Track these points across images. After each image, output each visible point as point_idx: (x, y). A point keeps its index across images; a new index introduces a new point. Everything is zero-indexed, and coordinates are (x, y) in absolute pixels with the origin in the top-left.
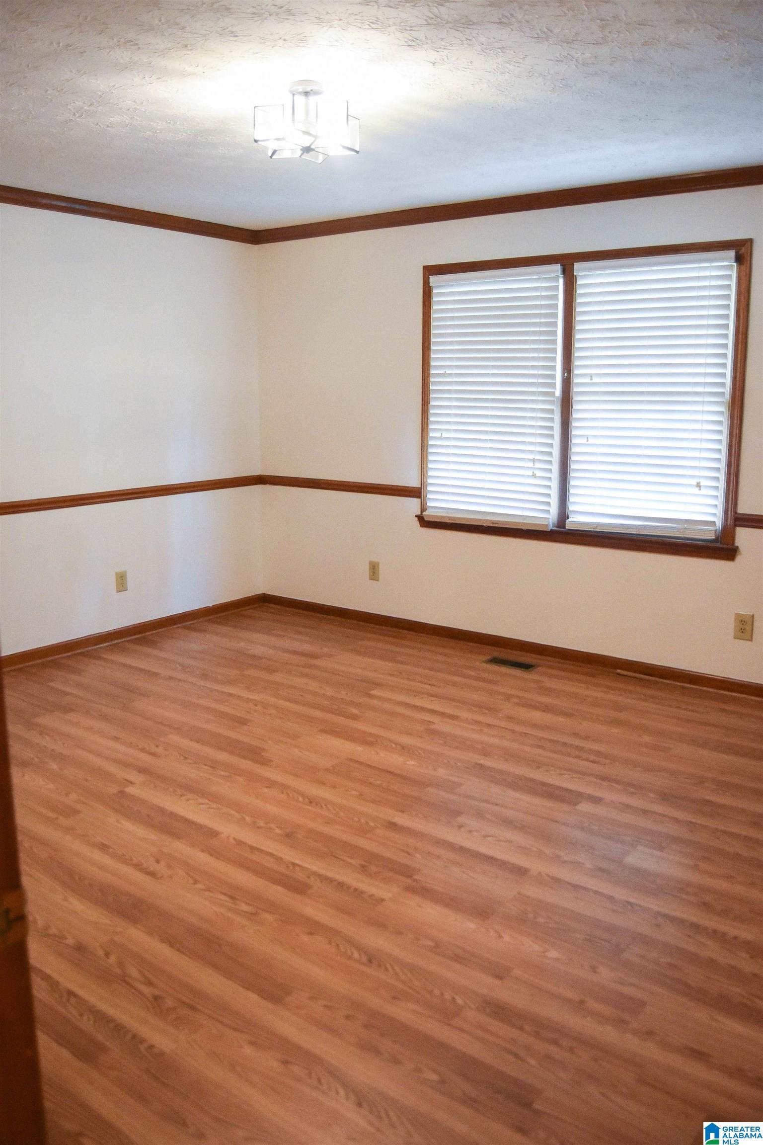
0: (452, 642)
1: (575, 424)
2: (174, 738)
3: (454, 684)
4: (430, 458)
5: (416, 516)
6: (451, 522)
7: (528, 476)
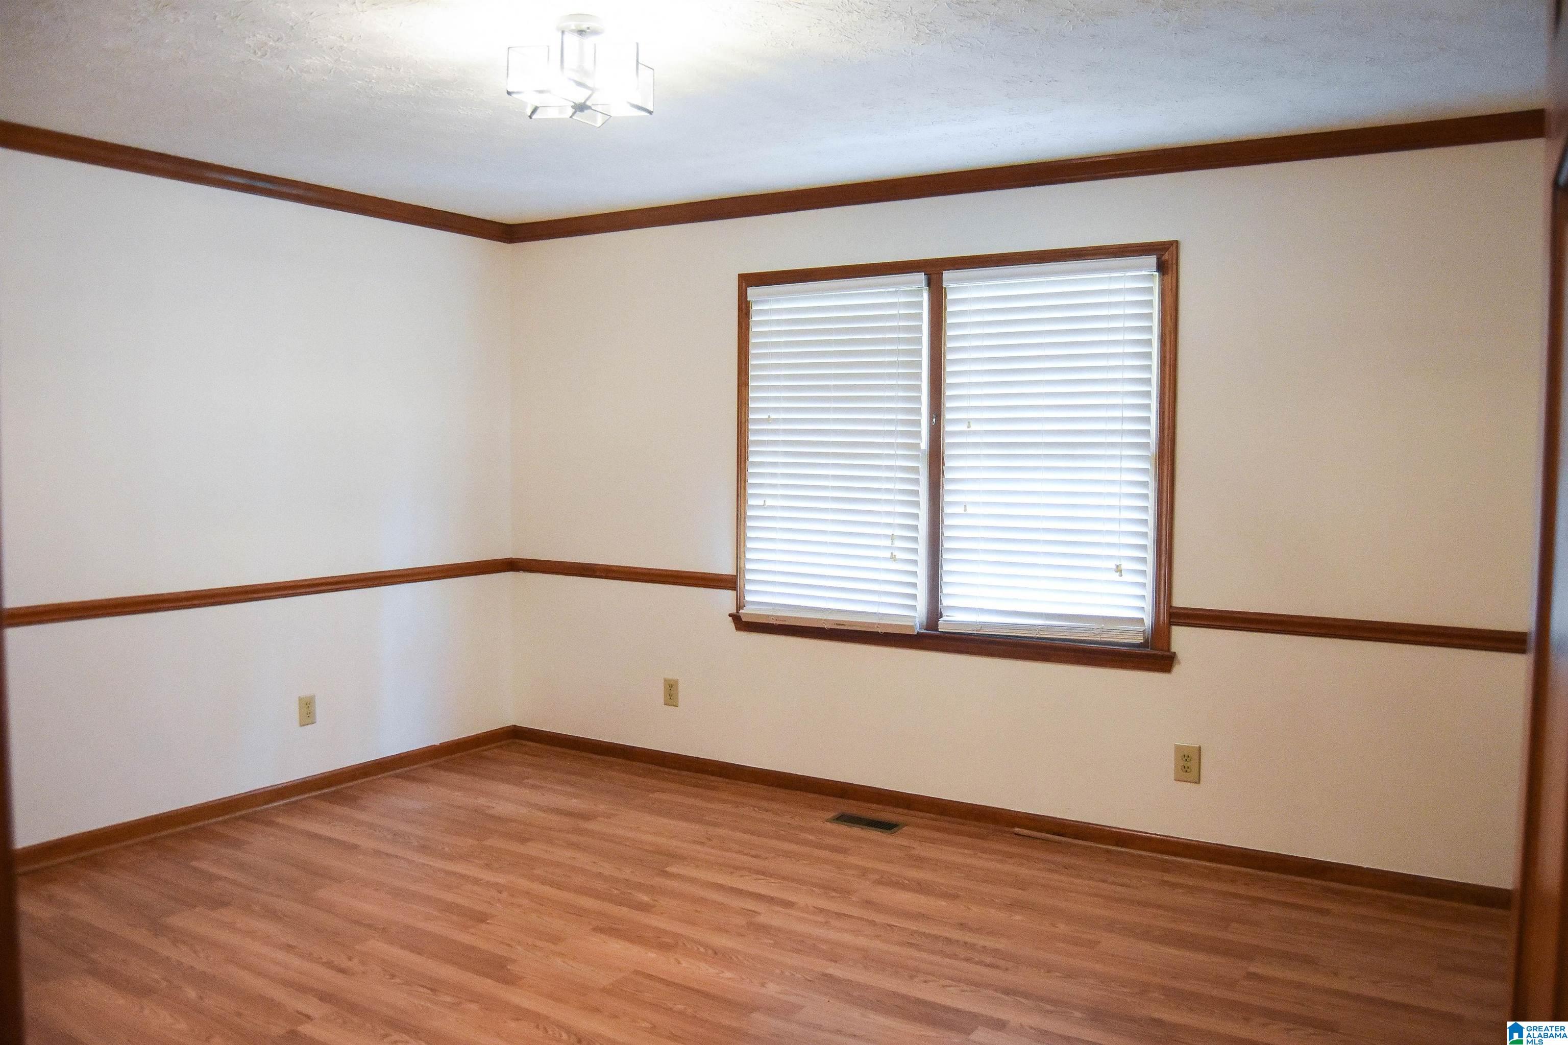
0: (781, 793)
1: (947, 487)
2: (377, 945)
3: (787, 854)
4: (750, 534)
5: (730, 615)
6: (778, 623)
7: (885, 559)
